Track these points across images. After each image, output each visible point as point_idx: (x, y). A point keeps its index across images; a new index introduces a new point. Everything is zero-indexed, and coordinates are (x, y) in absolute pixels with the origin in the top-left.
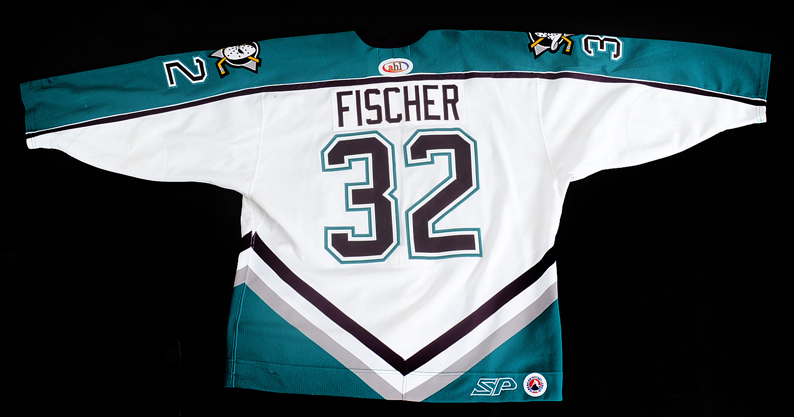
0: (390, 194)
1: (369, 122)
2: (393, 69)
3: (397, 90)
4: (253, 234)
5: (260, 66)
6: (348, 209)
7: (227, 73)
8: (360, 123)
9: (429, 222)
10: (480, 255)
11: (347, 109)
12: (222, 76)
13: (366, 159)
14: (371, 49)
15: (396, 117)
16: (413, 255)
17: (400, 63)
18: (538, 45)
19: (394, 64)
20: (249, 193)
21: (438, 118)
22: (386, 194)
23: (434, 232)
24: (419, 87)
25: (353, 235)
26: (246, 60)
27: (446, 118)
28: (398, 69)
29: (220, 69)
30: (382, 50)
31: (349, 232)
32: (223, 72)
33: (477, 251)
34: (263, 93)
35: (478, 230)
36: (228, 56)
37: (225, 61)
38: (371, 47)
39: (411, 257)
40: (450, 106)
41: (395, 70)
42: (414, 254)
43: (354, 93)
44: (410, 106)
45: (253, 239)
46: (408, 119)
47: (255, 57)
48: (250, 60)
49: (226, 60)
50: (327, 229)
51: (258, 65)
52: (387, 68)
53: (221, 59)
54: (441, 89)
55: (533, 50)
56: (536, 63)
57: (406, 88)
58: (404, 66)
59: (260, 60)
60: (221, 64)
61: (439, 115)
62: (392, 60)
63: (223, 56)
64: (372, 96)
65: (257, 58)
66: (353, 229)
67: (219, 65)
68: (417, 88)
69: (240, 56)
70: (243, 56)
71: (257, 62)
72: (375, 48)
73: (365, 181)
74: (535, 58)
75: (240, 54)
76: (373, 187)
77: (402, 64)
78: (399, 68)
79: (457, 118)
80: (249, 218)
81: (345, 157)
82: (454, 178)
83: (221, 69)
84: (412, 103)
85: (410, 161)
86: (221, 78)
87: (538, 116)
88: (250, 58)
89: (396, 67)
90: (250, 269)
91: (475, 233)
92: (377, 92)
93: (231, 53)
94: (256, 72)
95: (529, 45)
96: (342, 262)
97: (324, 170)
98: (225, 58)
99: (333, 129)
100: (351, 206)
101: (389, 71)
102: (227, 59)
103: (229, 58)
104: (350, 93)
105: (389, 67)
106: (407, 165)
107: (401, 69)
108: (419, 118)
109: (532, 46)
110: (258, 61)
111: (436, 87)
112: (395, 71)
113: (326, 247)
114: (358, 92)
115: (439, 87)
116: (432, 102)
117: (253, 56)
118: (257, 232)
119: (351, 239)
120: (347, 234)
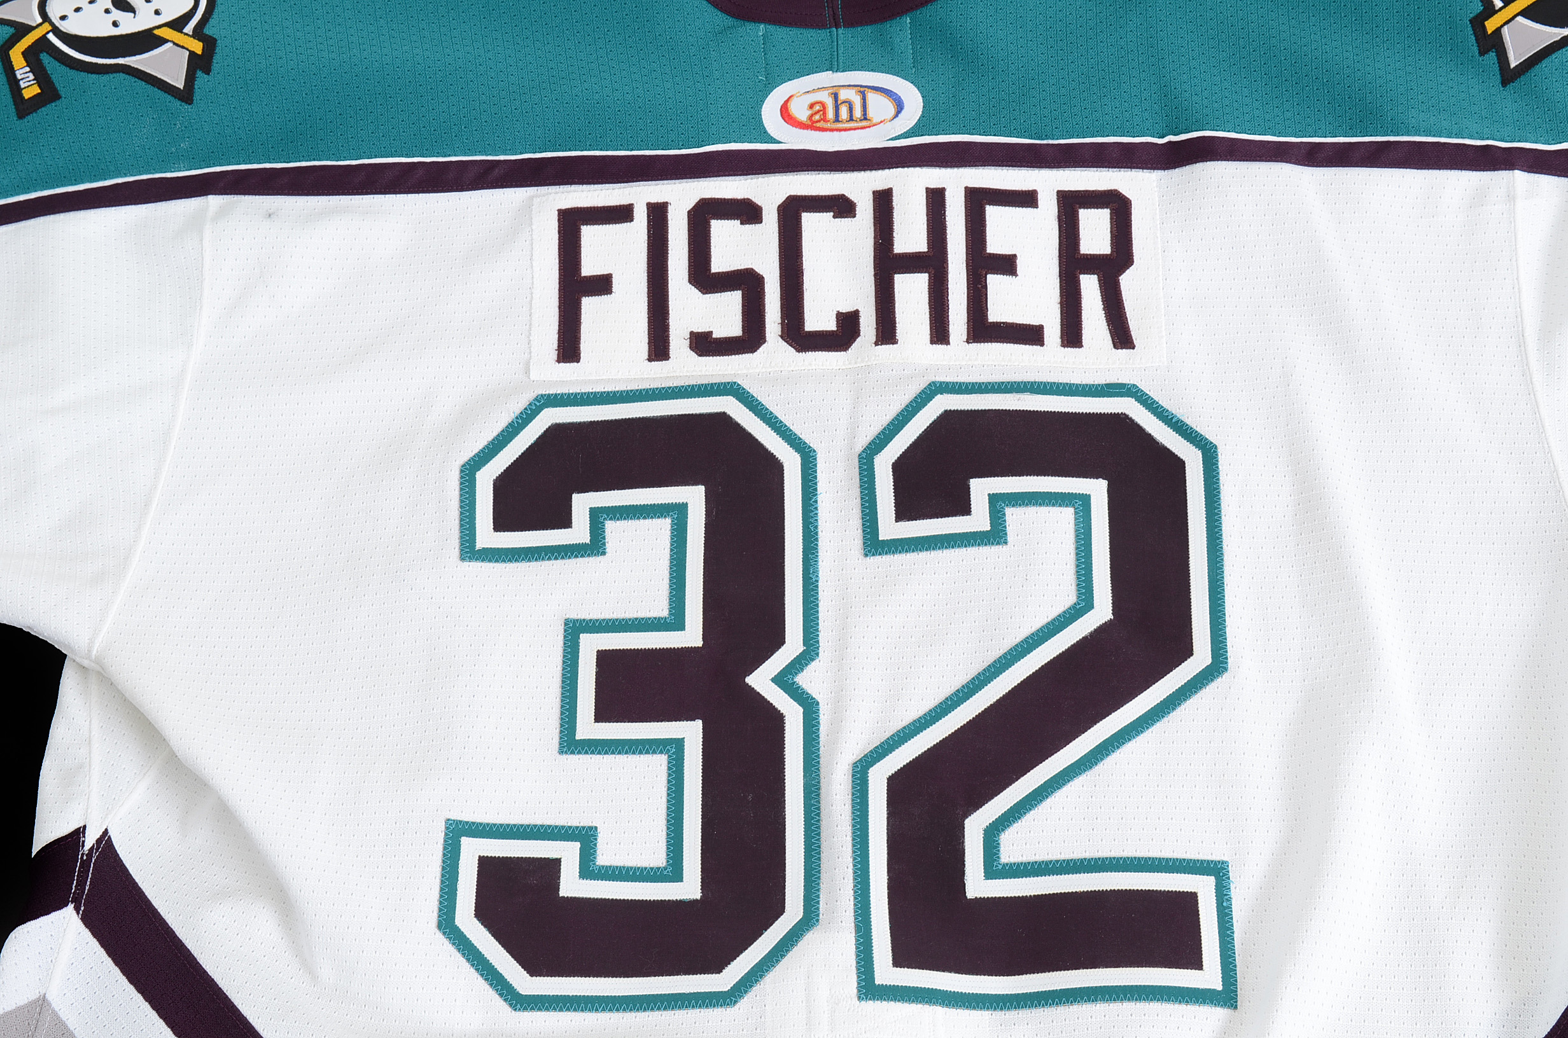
0: (784, 680)
1: (703, 344)
2: (831, 114)
3: (842, 207)
4: (90, 840)
5: (207, 71)
6: (570, 743)
7: (49, 93)
8: (659, 348)
9: (968, 822)
10: (1227, 997)
11: (602, 285)
12: (24, 108)
13: (679, 512)
14: (733, 27)
15: (831, 325)
16: (879, 981)
17: (862, 90)
18: (1520, 19)
19: (836, 96)
20: (92, 641)
21: (1031, 335)
22: (761, 680)
23: (994, 869)
24: (948, 195)
25: (588, 870)
26: (146, 41)
27: (1072, 335)
28: (851, 119)
29: (19, 75)
30: (783, 35)
31: (568, 853)
32: (30, 89)
33: (1209, 976)
34: (214, 202)
35: (1217, 870)
36: (63, 18)
37: (44, 39)
38: (729, 21)
39: (869, 989)
40: (1090, 285)
41: (837, 119)
42: (886, 972)
43: (641, 216)
44: (898, 278)
45: (85, 864)
46: (887, 333)
47: (189, 28)
48: (162, 41)
49: (51, 36)
50: (457, 831)
51: (199, 64)
52: (800, 112)
53: (30, 29)
54: (1048, 207)
55: (1493, 44)
56: (1508, 101)
57: (883, 201)
58: (879, 106)
59: (210, 44)
60: (25, 54)
61: (1035, 322)
62: (828, 77)
63: (40, 20)
64: (722, 230)
65: (198, 33)
66: (586, 837)
67: (16, 55)
68: (936, 199)
69: (115, 24)
70: (129, 25)
71: (192, 54)
72: (750, 26)
73: (665, 613)
74: (1505, 83)
75: (117, 14)
76: (699, 643)
77: (871, 96)
78: (858, 113)
79: (1122, 337)
80: (81, 766)
81: (576, 497)
82: (1102, 611)
83: (23, 72)
84: (911, 263)
85: (890, 527)
86: (21, 115)
87: (1522, 344)
88: (165, 33)
89: (844, 112)
90: (55, 1014)
91: (1203, 887)
92: (748, 212)
93: (78, 10)
94: (186, 95)
95: (1478, 23)
96: (519, 1002)
97: (469, 551)
98: (47, 27)
99: (527, 372)
100: (588, 727)
101: (810, 125)
102: (56, 31)
103: (64, 26)
104: (622, 214)
105: (811, 106)
106: (874, 545)
107: (865, 117)
108: (940, 333)
109: (1491, 25)
110: (197, 47)
111: (1027, 199)
112: (836, 126)
113: (447, 923)
114: (658, 214)
115: (1041, 199)
116: (1007, 265)
117: (177, 24)
118: (111, 833)
119: (572, 885)
120: (557, 862)
